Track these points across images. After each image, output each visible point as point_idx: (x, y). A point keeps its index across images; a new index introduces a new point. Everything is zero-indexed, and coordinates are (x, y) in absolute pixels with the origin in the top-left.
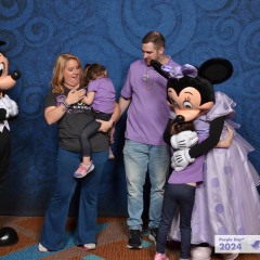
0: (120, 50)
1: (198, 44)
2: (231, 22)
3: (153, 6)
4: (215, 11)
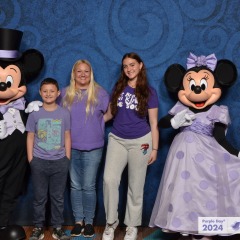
4: (201, 20)
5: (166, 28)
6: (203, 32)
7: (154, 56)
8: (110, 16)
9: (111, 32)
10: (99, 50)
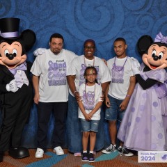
0: (74, 37)
1: (125, 32)
2: (147, 18)
3: (95, 8)
4: (136, 11)
5: (113, 16)
6: (137, 19)
7: (105, 35)
8: (75, 8)
9: (76, 19)
10: (68, 32)
